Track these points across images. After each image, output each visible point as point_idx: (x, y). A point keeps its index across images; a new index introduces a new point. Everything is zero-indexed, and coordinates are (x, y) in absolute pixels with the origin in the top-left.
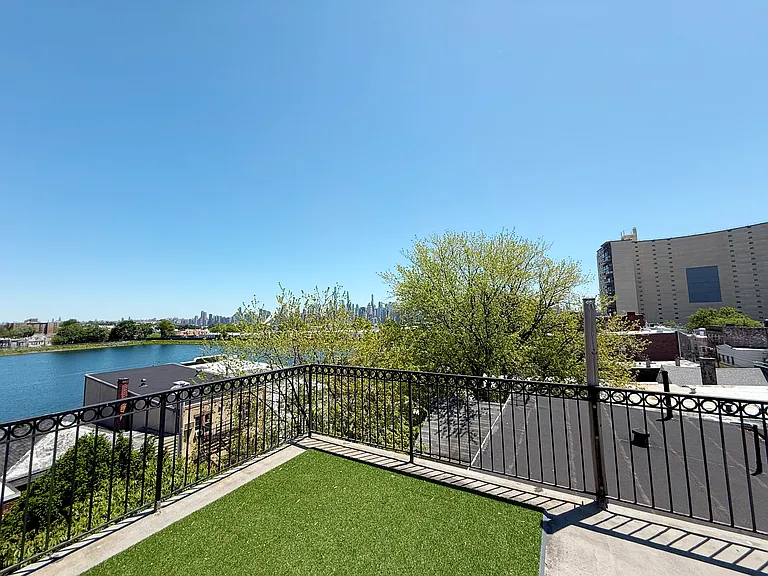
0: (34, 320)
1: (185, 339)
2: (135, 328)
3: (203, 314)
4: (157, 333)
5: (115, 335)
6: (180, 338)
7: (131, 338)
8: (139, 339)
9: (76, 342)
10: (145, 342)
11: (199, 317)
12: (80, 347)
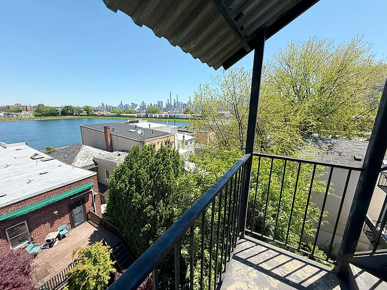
0: (19, 104)
1: (99, 116)
2: (73, 110)
3: (103, 105)
4: (85, 113)
5: (64, 113)
6: (96, 115)
7: (72, 114)
8: (76, 115)
9: (45, 115)
10: (79, 117)
11: (101, 106)
12: (49, 118)
